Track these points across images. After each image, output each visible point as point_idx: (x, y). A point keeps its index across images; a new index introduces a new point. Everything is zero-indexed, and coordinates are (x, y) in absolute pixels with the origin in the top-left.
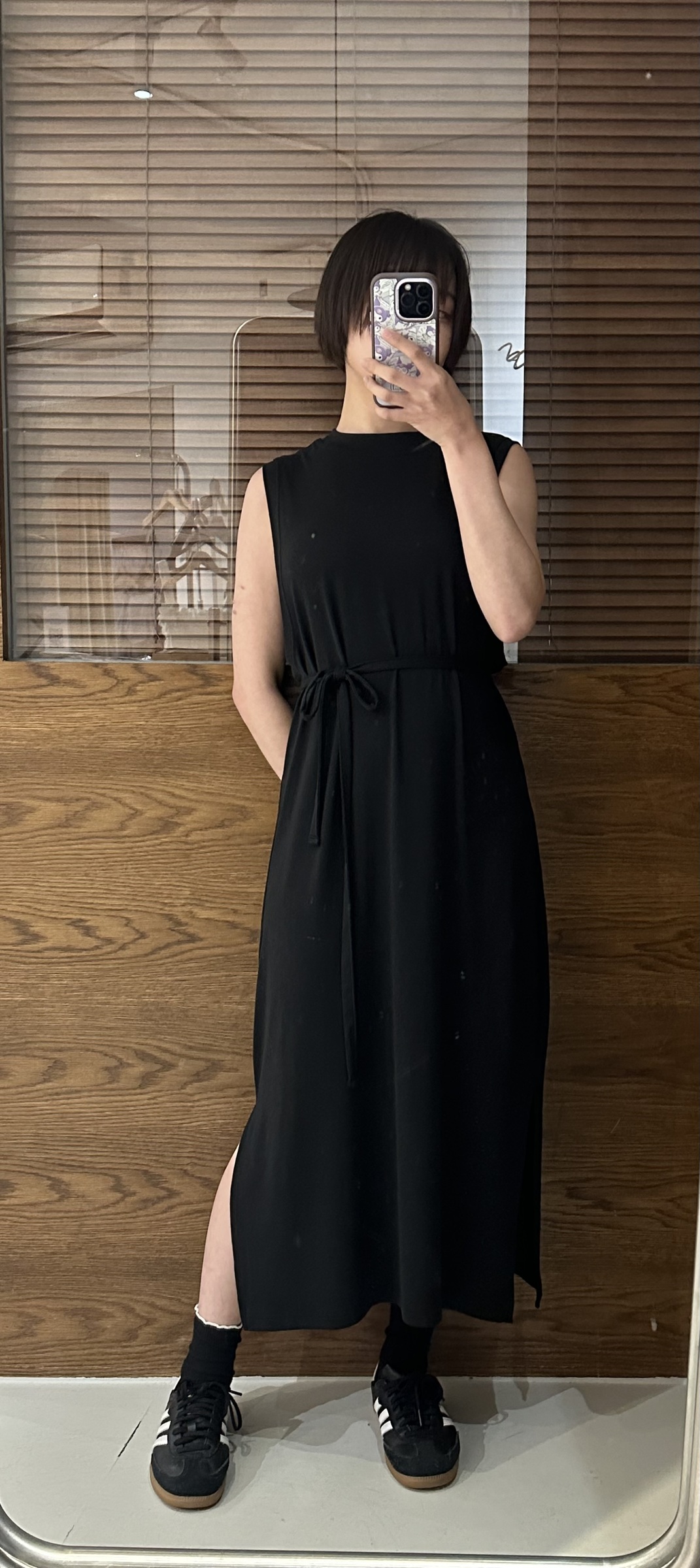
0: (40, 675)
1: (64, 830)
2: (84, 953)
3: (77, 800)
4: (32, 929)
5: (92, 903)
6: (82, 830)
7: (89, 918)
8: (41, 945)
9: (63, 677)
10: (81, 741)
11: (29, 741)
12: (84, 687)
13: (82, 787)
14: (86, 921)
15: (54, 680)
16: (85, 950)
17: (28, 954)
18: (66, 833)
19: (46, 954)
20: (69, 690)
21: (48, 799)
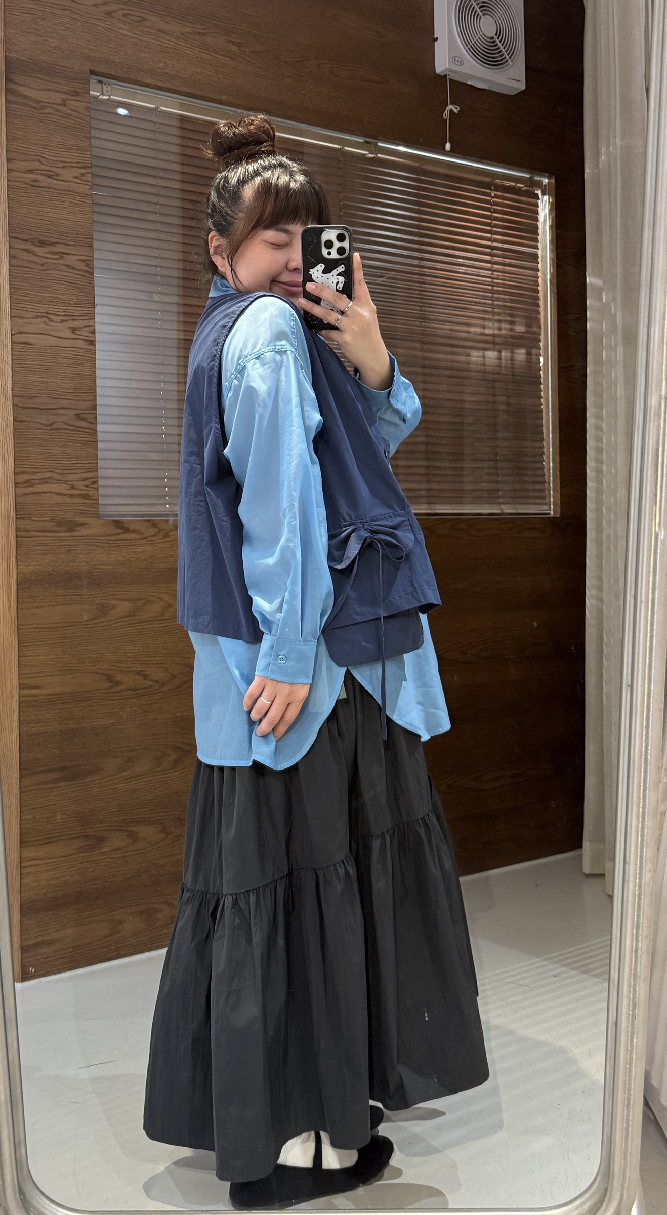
0: (119, 527)
1: (132, 618)
2: (143, 691)
3: (140, 600)
4: (117, 679)
5: (147, 661)
6: (142, 617)
7: (147, 669)
8: (121, 688)
9: (131, 528)
10: (141, 565)
11: (114, 566)
12: (142, 533)
13: (141, 592)
14: (144, 671)
15: (127, 530)
16: (143, 688)
17: (114, 694)
18: (133, 620)
19: (124, 693)
20: (134, 536)
21: (123, 600)
